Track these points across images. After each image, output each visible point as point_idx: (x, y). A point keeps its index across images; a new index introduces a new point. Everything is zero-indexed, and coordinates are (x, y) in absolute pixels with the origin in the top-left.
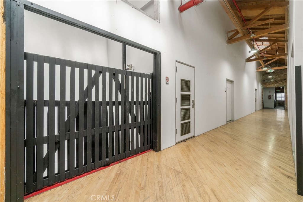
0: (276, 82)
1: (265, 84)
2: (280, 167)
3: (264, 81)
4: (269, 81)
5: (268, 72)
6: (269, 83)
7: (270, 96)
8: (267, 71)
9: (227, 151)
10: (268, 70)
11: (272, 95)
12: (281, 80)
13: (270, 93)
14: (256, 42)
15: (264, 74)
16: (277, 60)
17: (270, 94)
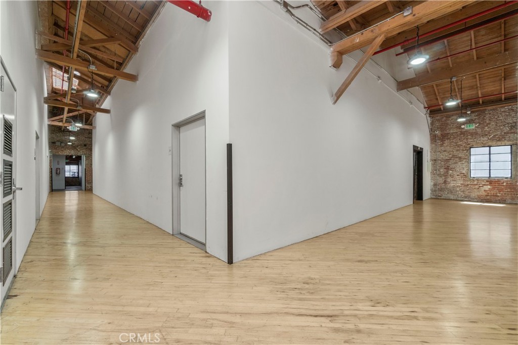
0: (74, 147)
1: (56, 149)
2: (191, 253)
3: (54, 143)
4: (63, 145)
5: (70, 130)
6: (63, 147)
7: (59, 169)
8: (68, 128)
9: (126, 265)
10: (70, 127)
11: (63, 168)
12: (81, 145)
13: (58, 164)
14: (64, 73)
15: (54, 131)
16: (83, 113)
17: (58, 166)
